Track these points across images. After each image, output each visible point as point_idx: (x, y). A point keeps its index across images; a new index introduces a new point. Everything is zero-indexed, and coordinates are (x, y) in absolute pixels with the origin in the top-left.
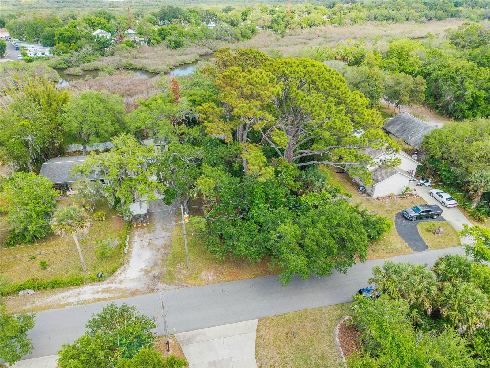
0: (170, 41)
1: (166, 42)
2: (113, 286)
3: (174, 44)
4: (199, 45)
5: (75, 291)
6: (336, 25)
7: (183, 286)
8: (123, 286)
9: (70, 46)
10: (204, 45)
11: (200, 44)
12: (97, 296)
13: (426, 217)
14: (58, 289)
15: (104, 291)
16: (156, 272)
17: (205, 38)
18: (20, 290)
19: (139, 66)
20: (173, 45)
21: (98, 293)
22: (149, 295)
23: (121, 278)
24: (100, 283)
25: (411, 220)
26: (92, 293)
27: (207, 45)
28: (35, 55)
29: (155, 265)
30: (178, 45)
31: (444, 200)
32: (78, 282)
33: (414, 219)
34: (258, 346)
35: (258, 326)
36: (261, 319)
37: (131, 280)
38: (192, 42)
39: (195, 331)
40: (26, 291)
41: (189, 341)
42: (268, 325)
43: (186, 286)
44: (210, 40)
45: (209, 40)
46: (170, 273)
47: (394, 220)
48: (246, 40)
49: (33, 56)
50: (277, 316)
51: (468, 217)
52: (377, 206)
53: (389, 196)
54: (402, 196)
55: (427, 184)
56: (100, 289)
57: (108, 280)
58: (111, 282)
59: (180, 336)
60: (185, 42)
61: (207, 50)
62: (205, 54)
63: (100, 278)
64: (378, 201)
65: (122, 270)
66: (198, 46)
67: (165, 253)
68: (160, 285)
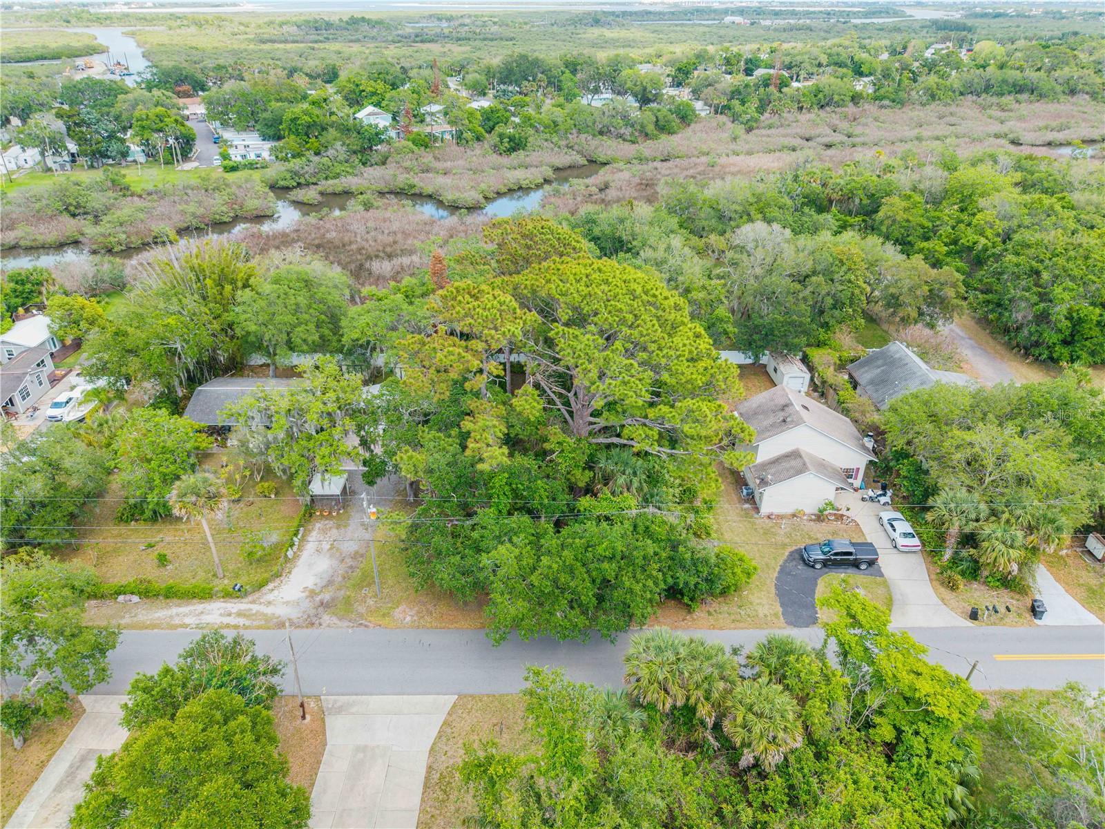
0: (501, 136)
1: (493, 138)
2: (255, 608)
3: (509, 142)
4: (559, 147)
5: (198, 607)
6: (886, 102)
7: (361, 624)
8: (269, 610)
9: (307, 143)
10: (571, 147)
11: (563, 143)
12: (226, 620)
13: (844, 564)
14: (175, 600)
15: (240, 614)
16: (326, 596)
17: (574, 131)
18: (120, 594)
19: (429, 190)
20: (507, 145)
21: (229, 615)
22: (305, 630)
23: (270, 597)
24: (237, 600)
25: (813, 567)
26: (221, 615)
27: (576, 147)
28: (244, 157)
29: (330, 583)
30: (516, 145)
31: (896, 535)
32: (205, 595)
33: (818, 566)
34: (440, 736)
35: (455, 705)
36: (461, 697)
37: (284, 603)
38: (546, 140)
39: (354, 697)
40: (128, 597)
41: (340, 710)
42: (469, 707)
43: (366, 626)
44: (586, 135)
45: (583, 136)
46: (348, 602)
47: (781, 563)
48: (664, 137)
49: (239, 159)
50: (488, 696)
51: (934, 577)
52: (762, 531)
53: (794, 515)
54: (820, 517)
55: (883, 500)
56: (234, 611)
57: (250, 598)
58: (253, 602)
59: (328, 701)
60: (530, 139)
61: (573, 157)
62: (570, 167)
63: (237, 593)
64: (767, 521)
65: (276, 584)
66: (556, 149)
67: (351, 567)
68: (326, 618)
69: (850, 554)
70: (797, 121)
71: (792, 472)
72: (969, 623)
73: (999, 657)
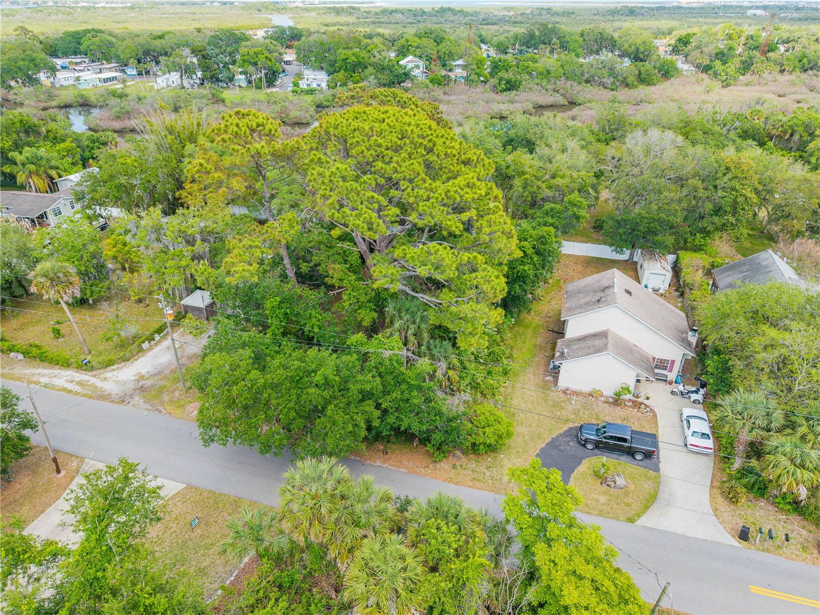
0: (501, 79)
1: (493, 81)
2: (93, 380)
3: (505, 84)
4: (547, 90)
5: (56, 371)
7: (157, 409)
8: (101, 384)
9: (352, 76)
10: (557, 91)
11: (550, 87)
12: (69, 386)
13: (618, 450)
14: (46, 364)
15: (80, 383)
16: (149, 383)
17: (563, 79)
18: (11, 351)
20: (503, 86)
21: (72, 382)
22: (115, 406)
23: (109, 375)
24: (83, 372)
25: (584, 446)
26: (67, 381)
27: (561, 91)
28: (309, 86)
29: (160, 373)
30: (511, 86)
31: (689, 433)
32: (67, 364)
33: (590, 446)
35: (179, 494)
36: (190, 487)
37: (115, 381)
38: (538, 84)
40: (16, 354)
42: (188, 497)
43: (160, 412)
44: (572, 82)
45: (569, 83)
46: (161, 391)
47: (554, 436)
48: (642, 87)
49: (305, 86)
50: (210, 492)
51: (716, 484)
52: (551, 403)
53: (590, 395)
54: (616, 401)
55: (694, 397)
56: (77, 379)
57: (95, 373)
58: (94, 376)
59: (88, 464)
60: (524, 82)
61: (556, 99)
62: (551, 106)
63: (86, 366)
64: (561, 395)
65: (120, 366)
66: (544, 91)
67: (182, 365)
68: (137, 400)
69: (625, 440)
70: (776, 81)
71: (592, 349)
72: (736, 543)
73: (755, 589)
